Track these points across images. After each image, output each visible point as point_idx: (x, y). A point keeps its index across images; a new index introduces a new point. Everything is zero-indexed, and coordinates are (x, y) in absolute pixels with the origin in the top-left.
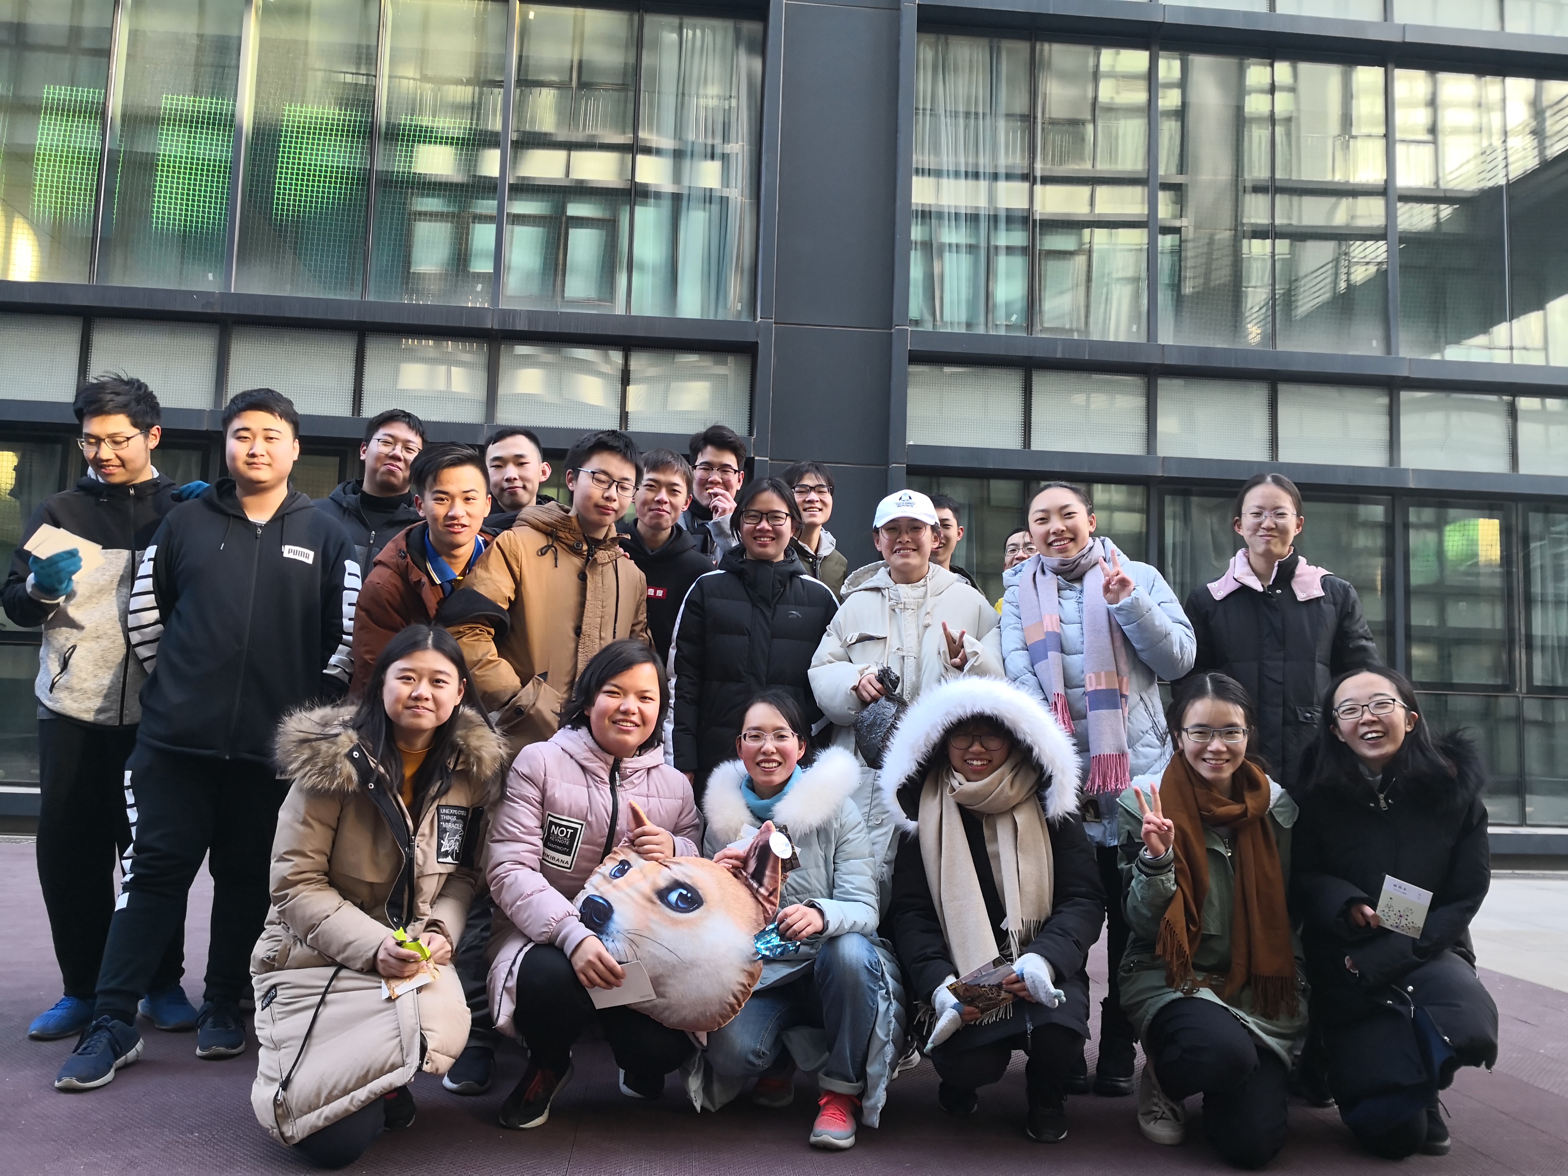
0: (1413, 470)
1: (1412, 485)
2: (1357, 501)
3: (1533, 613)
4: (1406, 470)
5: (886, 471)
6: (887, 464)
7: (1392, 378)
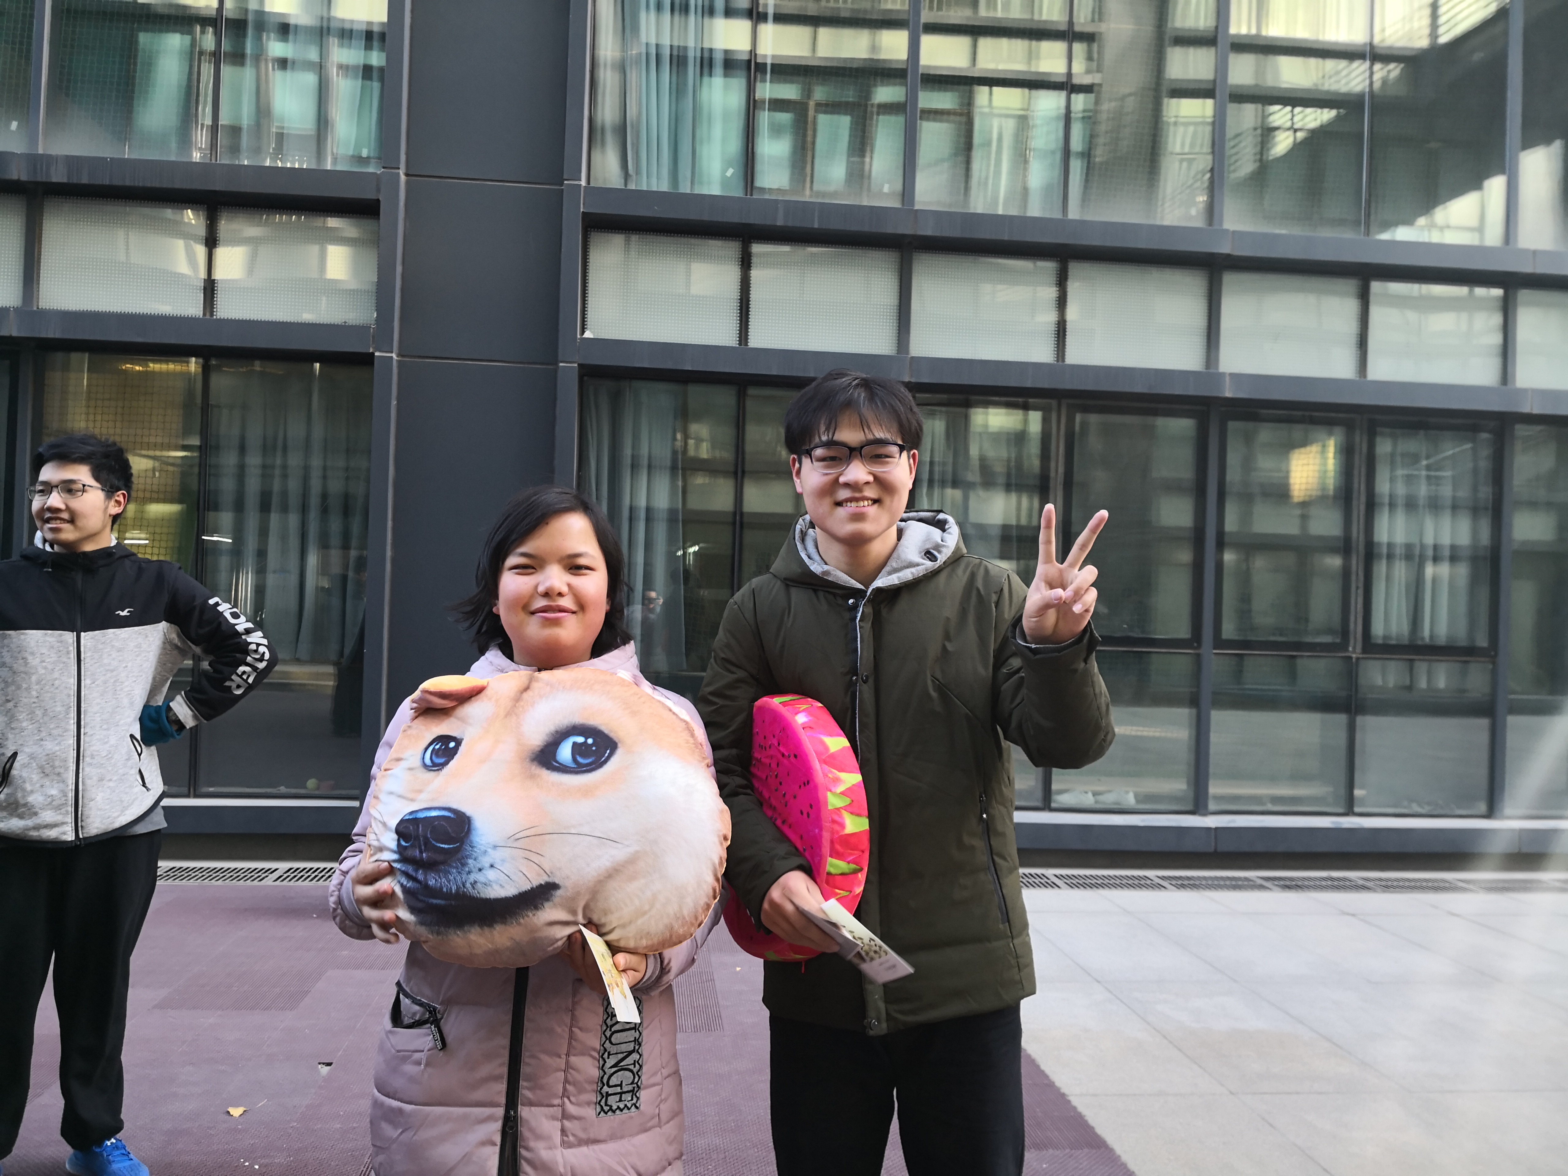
0: (1231, 374)
1: (1228, 394)
2: (1155, 413)
3: (1375, 569)
4: (1224, 374)
5: (556, 371)
6: (556, 363)
7: (1212, 255)
